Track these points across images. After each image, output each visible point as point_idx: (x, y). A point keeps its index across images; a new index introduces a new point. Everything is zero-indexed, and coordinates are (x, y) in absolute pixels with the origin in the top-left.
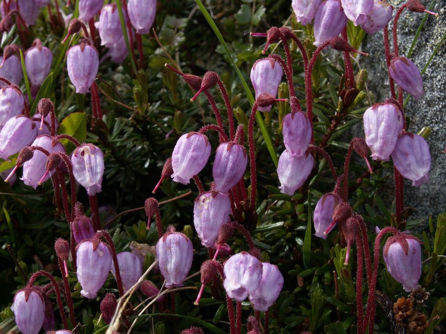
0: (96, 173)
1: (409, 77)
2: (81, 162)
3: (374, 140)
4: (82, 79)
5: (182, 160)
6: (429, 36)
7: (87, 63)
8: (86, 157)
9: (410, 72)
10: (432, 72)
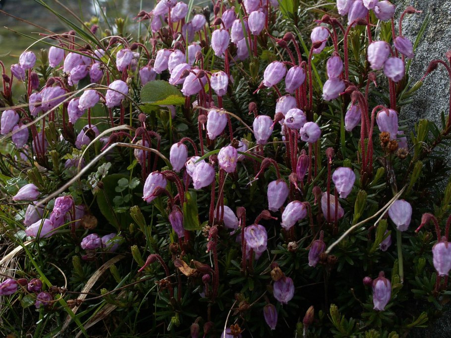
0: (223, 84)
1: (404, 45)
2: (216, 79)
3: (372, 58)
4: (219, 47)
5: (269, 74)
6: (426, 33)
7: (223, 38)
8: (218, 77)
9: (405, 43)
10: (427, 54)
